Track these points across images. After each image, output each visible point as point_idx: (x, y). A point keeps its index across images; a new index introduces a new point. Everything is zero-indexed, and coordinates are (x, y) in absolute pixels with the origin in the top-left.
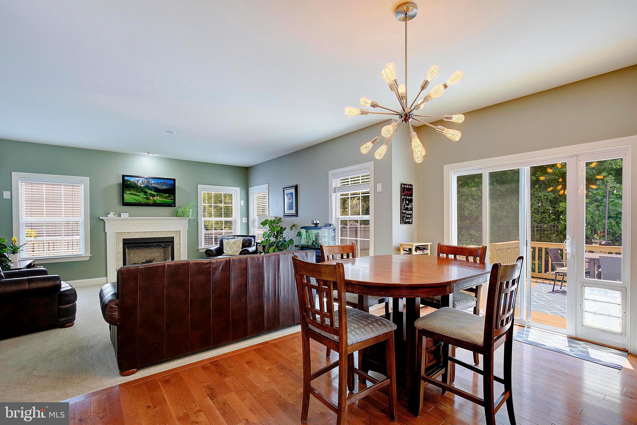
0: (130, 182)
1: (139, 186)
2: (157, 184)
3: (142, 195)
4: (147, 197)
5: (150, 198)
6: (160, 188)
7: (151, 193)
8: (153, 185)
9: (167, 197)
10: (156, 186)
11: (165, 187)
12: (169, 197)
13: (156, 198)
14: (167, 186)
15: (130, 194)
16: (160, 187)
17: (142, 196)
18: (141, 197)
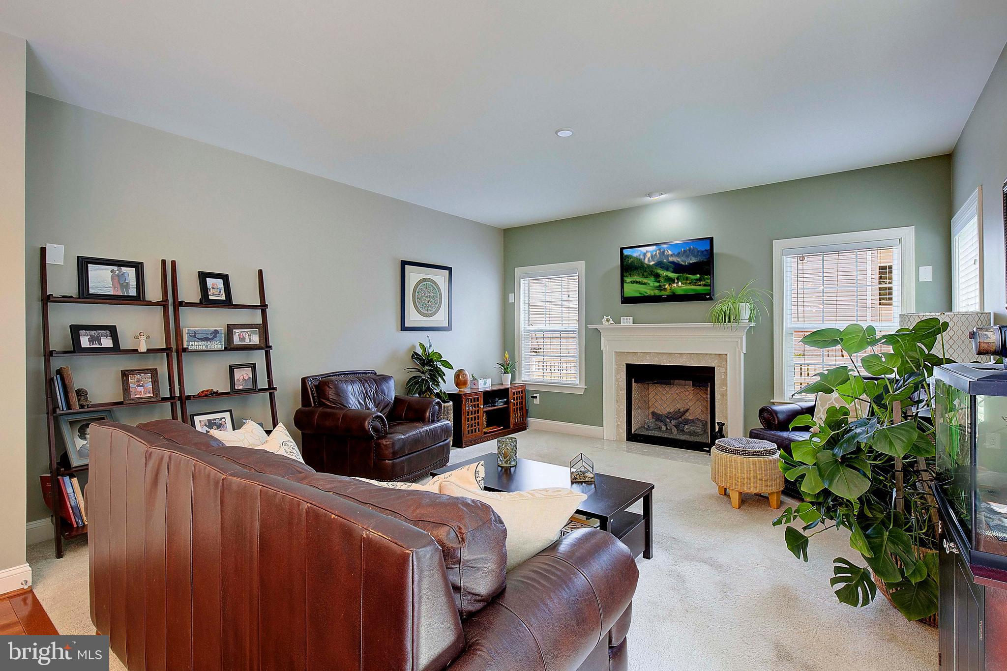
0: (632, 259)
1: (646, 264)
2: (678, 255)
3: (651, 282)
4: (660, 286)
5: (665, 285)
6: (683, 263)
7: (667, 276)
8: (671, 259)
9: (697, 280)
10: (675, 261)
11: (693, 260)
12: (700, 280)
13: (675, 285)
14: (695, 256)
15: (631, 282)
16: (682, 261)
17: (652, 284)
18: (649, 287)
